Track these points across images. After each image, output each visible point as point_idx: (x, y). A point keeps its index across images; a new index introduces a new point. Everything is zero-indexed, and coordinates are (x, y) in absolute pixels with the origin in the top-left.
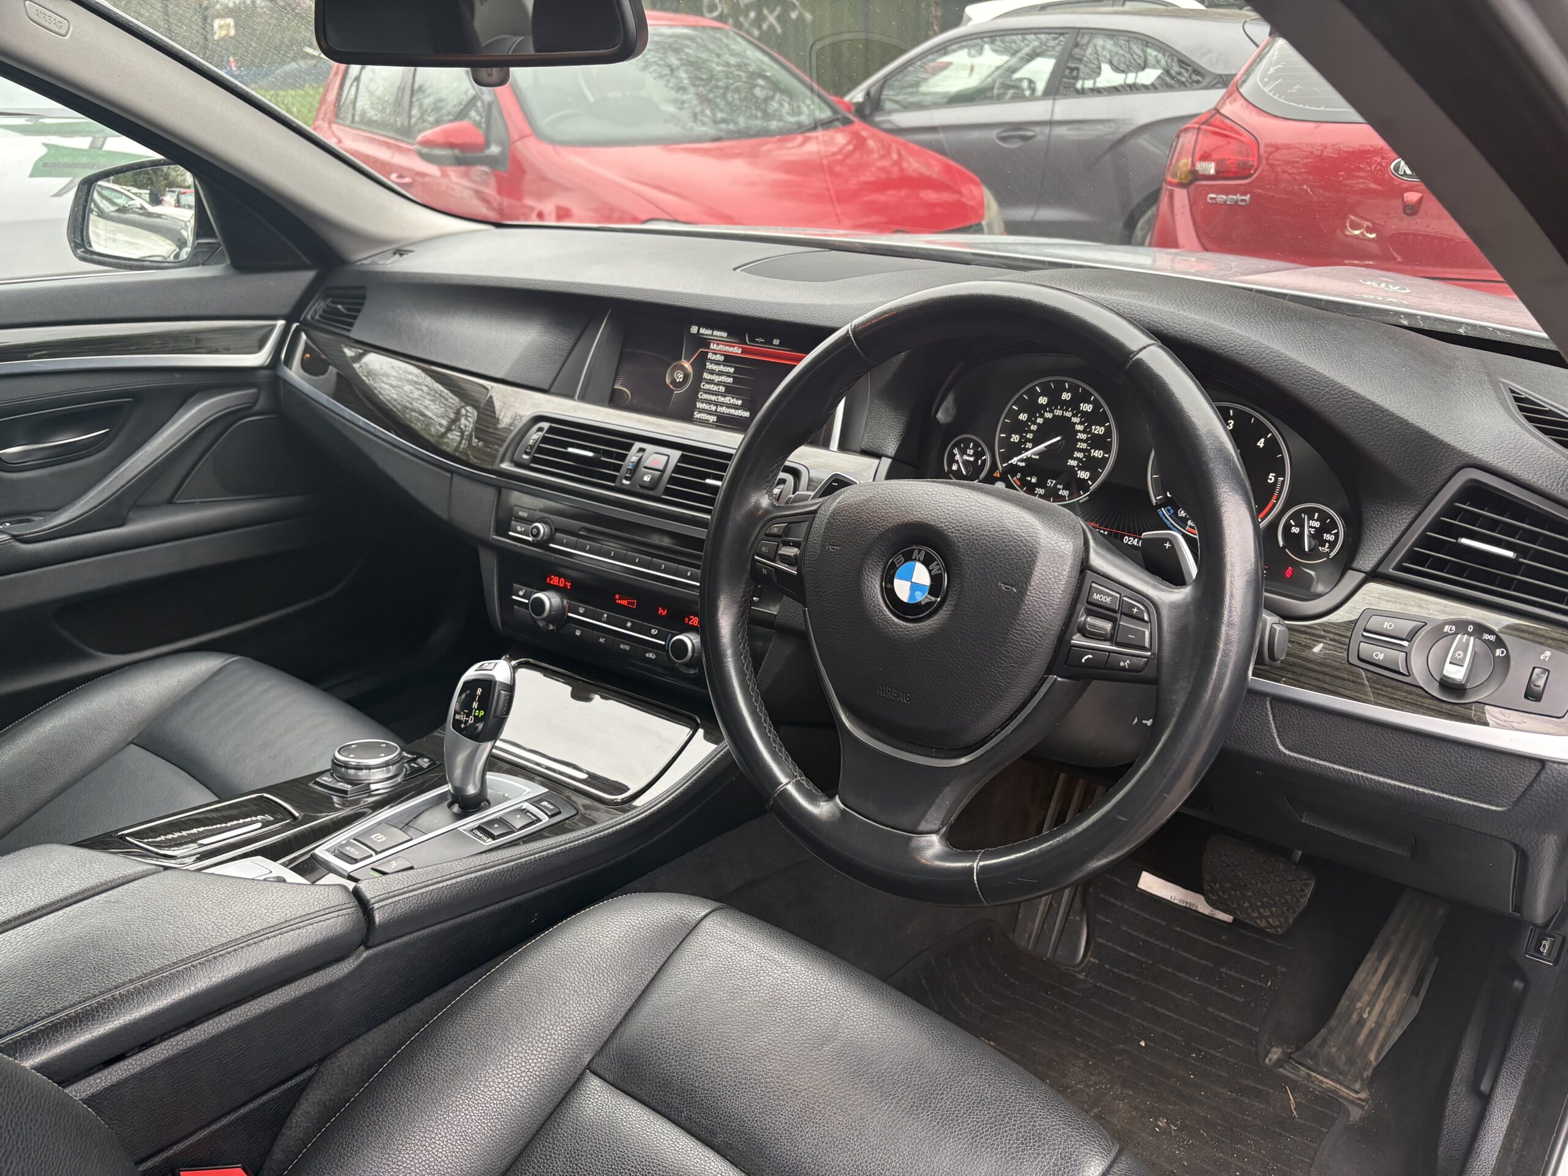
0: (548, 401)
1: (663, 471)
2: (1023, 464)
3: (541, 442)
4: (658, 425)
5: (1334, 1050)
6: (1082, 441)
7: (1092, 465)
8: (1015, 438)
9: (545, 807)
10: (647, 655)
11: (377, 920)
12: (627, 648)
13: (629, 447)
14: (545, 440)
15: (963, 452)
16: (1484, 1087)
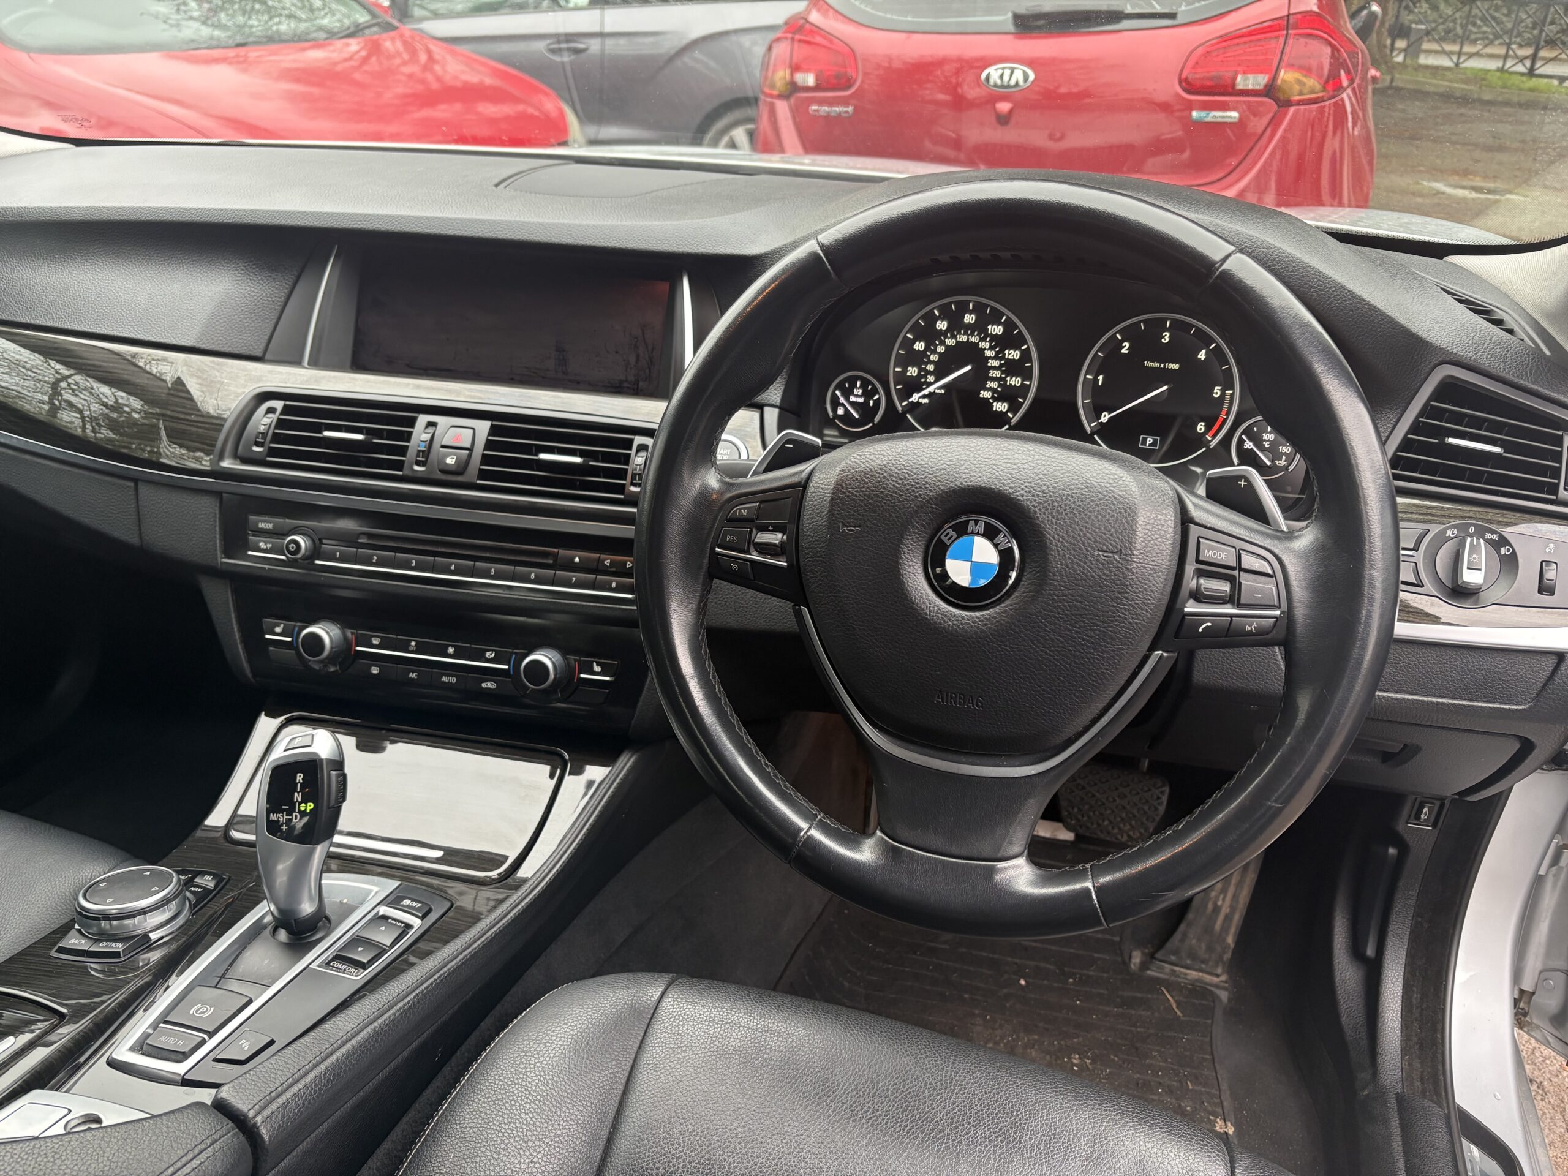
0: (270, 372)
1: (470, 449)
2: (926, 401)
3: (277, 427)
4: (449, 391)
5: (1194, 941)
6: (994, 368)
7: (1009, 395)
8: (912, 371)
9: (408, 906)
10: (484, 685)
11: (266, 1137)
12: (453, 680)
13: (412, 422)
14: (280, 423)
15: (847, 393)
16: (1370, 952)
